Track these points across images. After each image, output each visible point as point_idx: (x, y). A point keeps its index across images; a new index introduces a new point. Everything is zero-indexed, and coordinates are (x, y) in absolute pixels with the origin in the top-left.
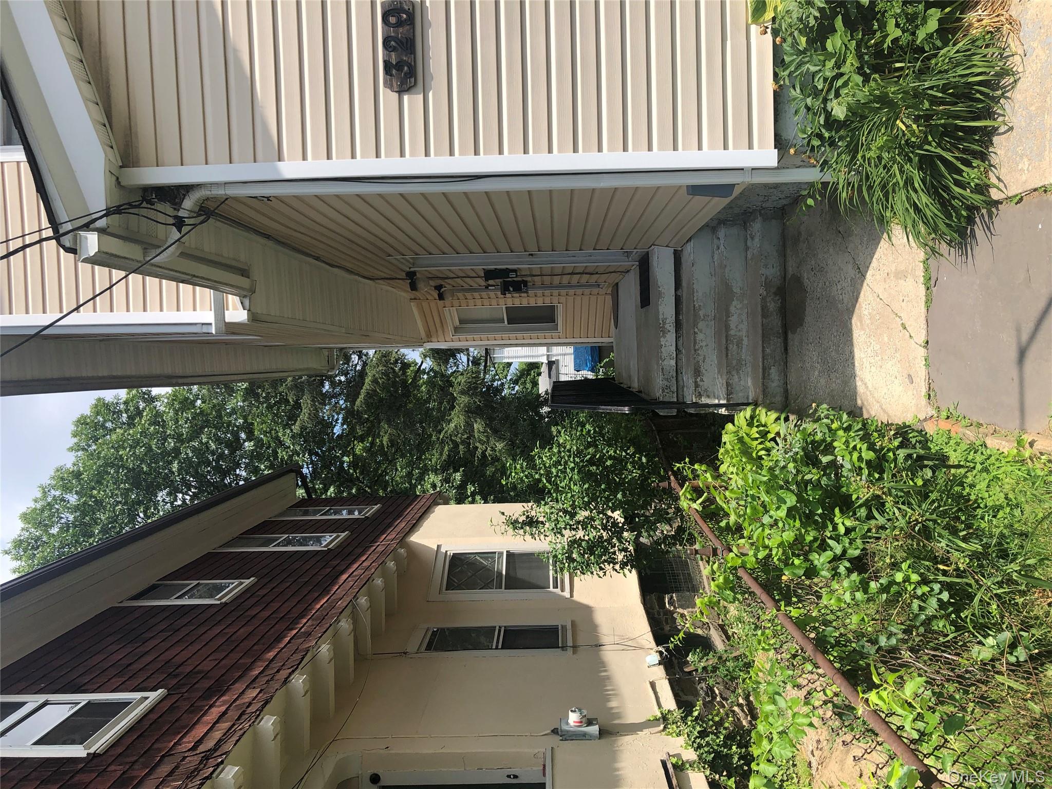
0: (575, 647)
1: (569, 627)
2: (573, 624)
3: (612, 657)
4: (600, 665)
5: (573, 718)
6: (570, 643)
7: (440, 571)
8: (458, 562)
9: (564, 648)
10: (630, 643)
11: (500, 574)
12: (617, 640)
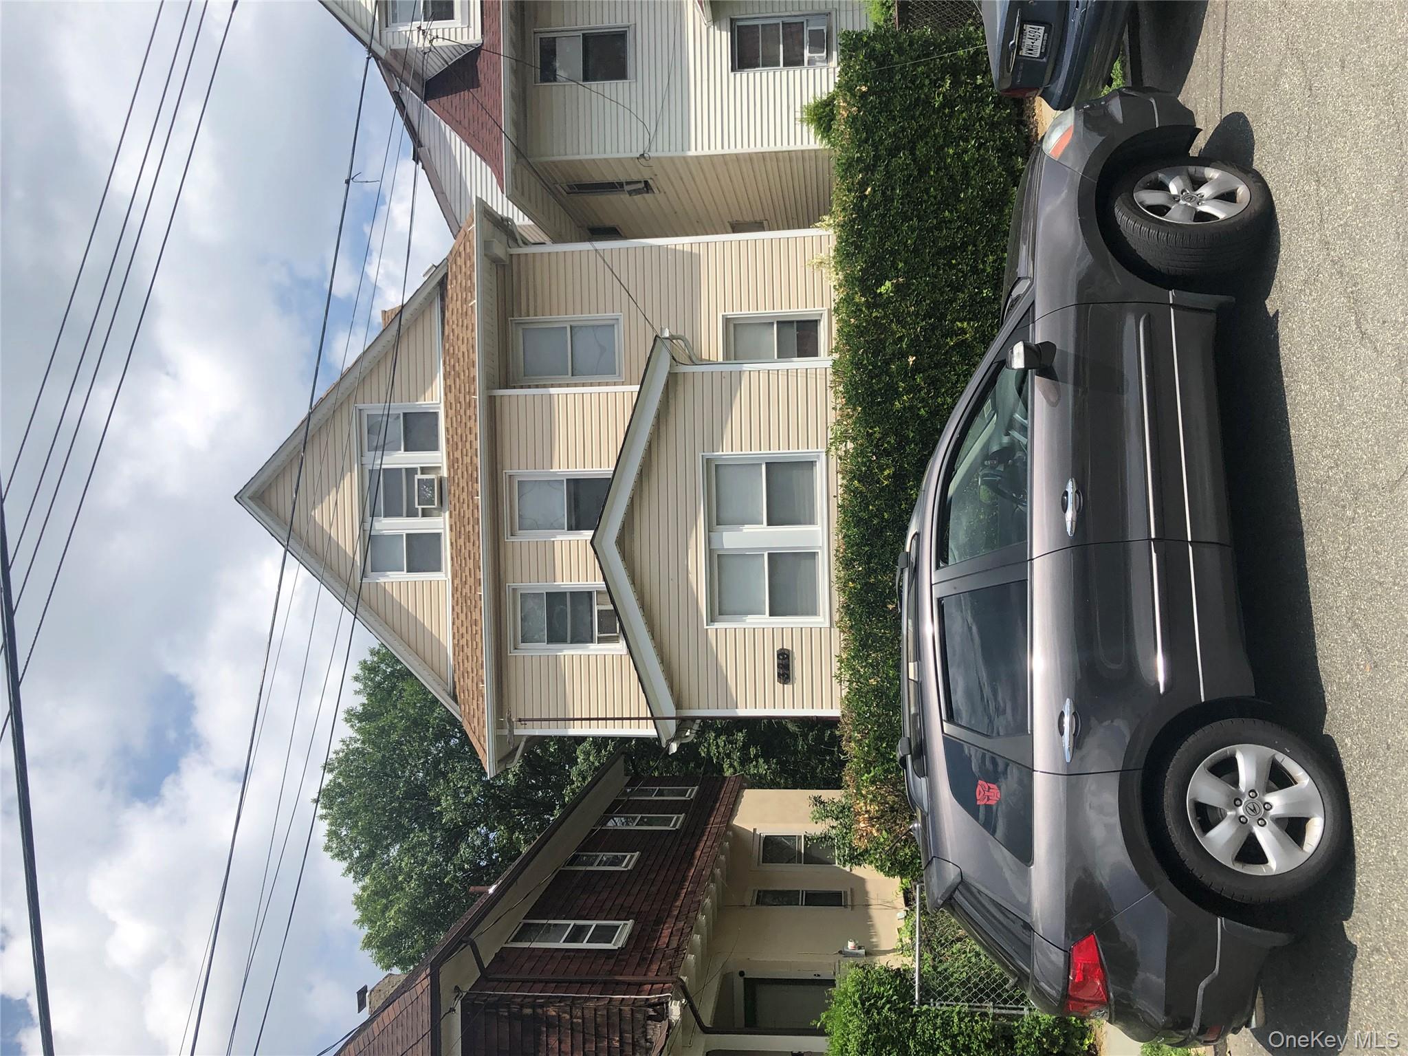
0: (853, 906)
1: (849, 893)
2: (852, 890)
3: (877, 913)
4: (869, 918)
5: (851, 945)
6: (849, 903)
7: (757, 849)
8: (769, 841)
9: (845, 906)
10: (888, 904)
11: (800, 852)
12: (880, 902)
